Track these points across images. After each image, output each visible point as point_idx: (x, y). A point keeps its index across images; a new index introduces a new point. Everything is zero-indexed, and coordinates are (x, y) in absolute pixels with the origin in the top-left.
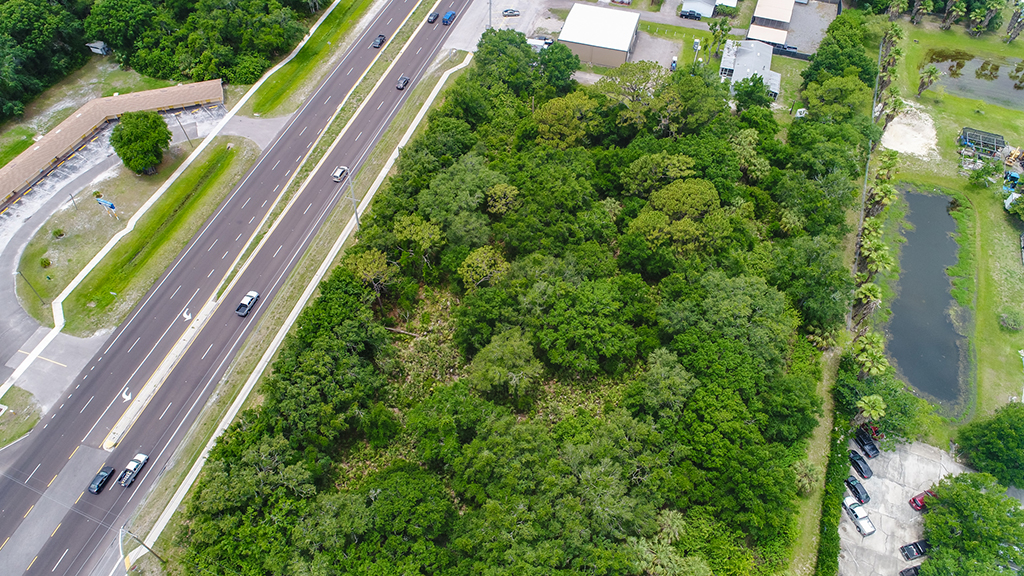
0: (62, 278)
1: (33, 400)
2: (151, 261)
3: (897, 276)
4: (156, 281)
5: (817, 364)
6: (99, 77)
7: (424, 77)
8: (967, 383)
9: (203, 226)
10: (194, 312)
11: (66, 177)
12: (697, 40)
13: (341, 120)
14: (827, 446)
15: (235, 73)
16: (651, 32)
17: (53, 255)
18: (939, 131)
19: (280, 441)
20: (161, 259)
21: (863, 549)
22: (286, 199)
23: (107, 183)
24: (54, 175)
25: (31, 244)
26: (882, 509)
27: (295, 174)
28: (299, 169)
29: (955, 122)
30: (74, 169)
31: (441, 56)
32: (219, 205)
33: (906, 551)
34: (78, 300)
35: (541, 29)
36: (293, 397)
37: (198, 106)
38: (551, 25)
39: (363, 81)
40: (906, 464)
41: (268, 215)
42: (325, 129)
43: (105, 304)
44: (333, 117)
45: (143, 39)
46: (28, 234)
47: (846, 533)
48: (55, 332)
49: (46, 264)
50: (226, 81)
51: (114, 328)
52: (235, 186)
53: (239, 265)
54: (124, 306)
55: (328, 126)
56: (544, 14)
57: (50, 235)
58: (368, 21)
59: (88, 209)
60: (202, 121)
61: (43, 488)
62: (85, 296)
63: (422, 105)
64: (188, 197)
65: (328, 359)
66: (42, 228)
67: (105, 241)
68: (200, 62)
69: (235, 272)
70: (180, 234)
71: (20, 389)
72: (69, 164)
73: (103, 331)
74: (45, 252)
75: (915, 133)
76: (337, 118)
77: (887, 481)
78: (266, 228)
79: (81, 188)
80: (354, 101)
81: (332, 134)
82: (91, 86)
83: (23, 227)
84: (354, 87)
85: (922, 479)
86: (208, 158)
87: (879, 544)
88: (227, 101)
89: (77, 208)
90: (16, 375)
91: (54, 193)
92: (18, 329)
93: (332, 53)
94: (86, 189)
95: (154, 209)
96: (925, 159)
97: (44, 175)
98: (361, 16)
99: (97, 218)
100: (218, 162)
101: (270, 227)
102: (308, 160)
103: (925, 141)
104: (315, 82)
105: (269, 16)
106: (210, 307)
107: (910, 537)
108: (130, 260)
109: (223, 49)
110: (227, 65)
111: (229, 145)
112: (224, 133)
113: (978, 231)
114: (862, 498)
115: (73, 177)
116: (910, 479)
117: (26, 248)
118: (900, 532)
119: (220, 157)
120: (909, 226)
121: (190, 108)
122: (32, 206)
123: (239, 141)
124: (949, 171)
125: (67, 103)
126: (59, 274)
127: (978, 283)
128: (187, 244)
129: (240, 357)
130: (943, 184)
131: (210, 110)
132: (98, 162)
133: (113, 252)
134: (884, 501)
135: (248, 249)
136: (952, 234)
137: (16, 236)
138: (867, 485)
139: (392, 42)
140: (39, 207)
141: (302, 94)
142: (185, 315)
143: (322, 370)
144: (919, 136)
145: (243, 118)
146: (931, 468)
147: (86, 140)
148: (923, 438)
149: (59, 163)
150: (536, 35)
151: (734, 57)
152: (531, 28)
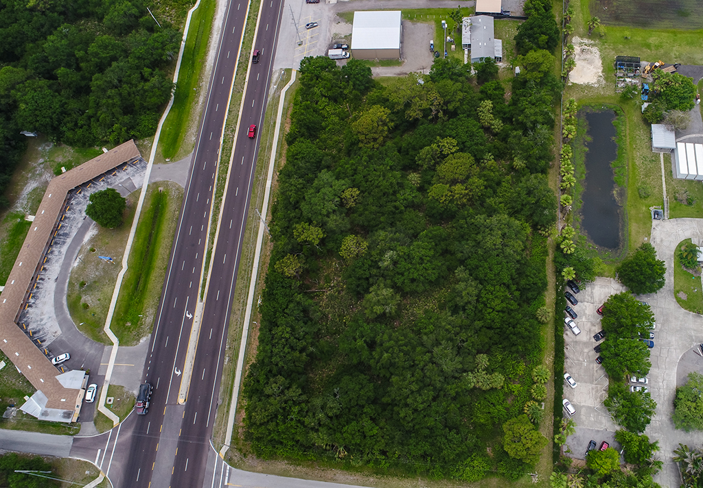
0: (101, 312)
1: (126, 390)
2: (150, 286)
3: (584, 176)
4: (160, 299)
5: (545, 247)
6: (43, 157)
7: (269, 99)
8: (623, 235)
9: (171, 254)
10: (192, 312)
11: (64, 243)
12: (443, 22)
13: (227, 150)
14: (554, 292)
15: (139, 131)
16: (411, 19)
17: (87, 299)
18: (603, 59)
19: (281, 379)
20: (156, 282)
21: (576, 342)
22: (215, 221)
23: (93, 240)
24: (56, 243)
25: (69, 296)
26: (584, 319)
27: (213, 201)
28: (214, 197)
29: (613, 49)
30: (66, 235)
31: (275, 77)
32: (174, 236)
33: (597, 338)
34: (118, 324)
35: (336, 34)
36: (276, 354)
37: (125, 164)
38: (341, 29)
39: (229, 114)
40: (594, 291)
41: (208, 235)
42: (219, 161)
43: (136, 322)
44: (221, 150)
45: (65, 124)
46: (62, 290)
47: (568, 337)
48: (115, 348)
49: (86, 307)
50: (135, 138)
51: (150, 335)
52: (178, 219)
53: (206, 275)
54: (149, 320)
55: (219, 158)
56: (335, 20)
57: (77, 286)
58: (213, 58)
59: (91, 262)
60: (133, 176)
61: (158, 434)
62: (122, 320)
63: (275, 123)
64: (150, 235)
65: (288, 329)
66: (70, 283)
67: (114, 281)
68: (113, 131)
69: (205, 280)
70: (159, 262)
71: (115, 386)
72: (61, 232)
73: (144, 339)
74: (80, 298)
75: (589, 66)
76: (223, 150)
77: (586, 303)
78: (211, 244)
79: (79, 248)
80: (229, 133)
81: (225, 163)
82: (42, 166)
83: (57, 285)
84: (225, 121)
85: (603, 297)
86: (150, 203)
87: (584, 338)
88: (144, 151)
89: (84, 263)
90: (108, 377)
91: (63, 256)
92: (92, 352)
93: (198, 93)
94: (82, 247)
95: (134, 250)
96: (596, 85)
97: (50, 245)
98: (206, 54)
99: (101, 267)
100: (159, 204)
101: (213, 243)
102: (217, 188)
103: (595, 71)
104: (196, 123)
105: (147, 84)
106: (200, 307)
107: (597, 329)
108: (136, 288)
109: (127, 119)
110: (132, 128)
111: (160, 189)
112: (153, 181)
113: (628, 132)
114: (574, 316)
115: (69, 241)
116: (597, 299)
117: (67, 299)
118: (594, 328)
119: (158, 201)
120: (589, 139)
121: (120, 167)
122: (54, 269)
123: (165, 184)
124: (610, 93)
125: (32, 186)
126: (98, 310)
127: (628, 169)
128: (167, 269)
129: (231, 332)
130: (607, 101)
131: (135, 165)
132: (79, 225)
133: (123, 287)
134: (585, 314)
135: (206, 263)
136: (614, 138)
137: (56, 293)
138: (575, 308)
139: (237, 74)
140: (60, 269)
141: (192, 136)
142: (188, 316)
143: (287, 336)
144: (592, 68)
145: (160, 165)
146: (606, 290)
147: (63, 211)
148: (601, 275)
149: (55, 236)
150: (334, 41)
151: (469, 33)
152: (329, 36)
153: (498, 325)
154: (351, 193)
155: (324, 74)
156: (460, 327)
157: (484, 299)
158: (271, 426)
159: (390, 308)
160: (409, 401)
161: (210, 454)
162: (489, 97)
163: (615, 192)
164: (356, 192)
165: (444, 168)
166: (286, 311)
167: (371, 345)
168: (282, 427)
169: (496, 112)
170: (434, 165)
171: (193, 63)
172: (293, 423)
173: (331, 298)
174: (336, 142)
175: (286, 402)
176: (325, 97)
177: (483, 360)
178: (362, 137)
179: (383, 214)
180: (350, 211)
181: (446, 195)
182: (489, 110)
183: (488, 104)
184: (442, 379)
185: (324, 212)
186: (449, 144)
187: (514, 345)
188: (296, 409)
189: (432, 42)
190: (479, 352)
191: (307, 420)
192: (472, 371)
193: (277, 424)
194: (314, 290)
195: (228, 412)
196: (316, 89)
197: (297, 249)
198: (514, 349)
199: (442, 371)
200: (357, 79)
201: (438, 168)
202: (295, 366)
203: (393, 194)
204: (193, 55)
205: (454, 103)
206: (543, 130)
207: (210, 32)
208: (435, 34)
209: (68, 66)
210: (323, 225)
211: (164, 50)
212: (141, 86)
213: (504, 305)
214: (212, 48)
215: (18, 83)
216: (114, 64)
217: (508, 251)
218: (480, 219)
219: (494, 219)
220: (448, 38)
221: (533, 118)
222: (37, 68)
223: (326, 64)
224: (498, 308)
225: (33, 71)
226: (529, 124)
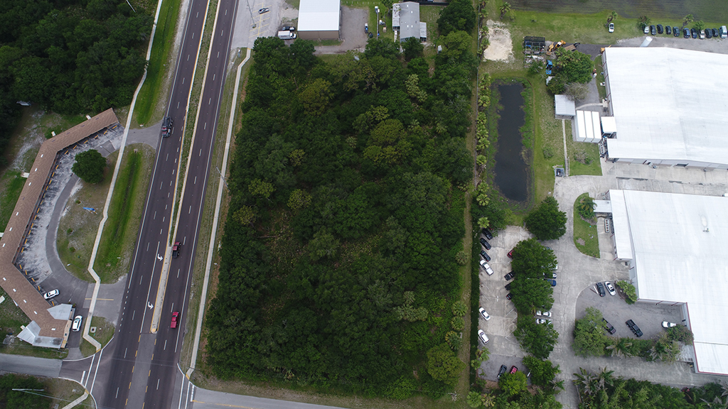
0: (86, 255)
1: (107, 321)
2: (127, 232)
3: (497, 139)
4: (136, 243)
5: (463, 200)
6: (36, 123)
7: (227, 74)
8: (530, 190)
9: (144, 205)
10: (163, 255)
11: (54, 196)
12: (376, 7)
13: (192, 117)
14: (471, 239)
15: (117, 101)
16: (349, 5)
17: (73, 243)
18: (513, 39)
19: (238, 312)
20: (132, 229)
21: (490, 281)
22: (181, 178)
23: (78, 194)
24: (47, 196)
25: (58, 241)
26: (496, 262)
27: (180, 161)
28: (180, 157)
29: (521, 31)
30: (56, 189)
31: (233, 55)
32: (147, 191)
33: (507, 277)
34: (100, 265)
35: (285, 18)
36: (234, 291)
37: (105, 129)
38: (289, 14)
39: (193, 86)
40: (505, 238)
41: (176, 190)
42: (185, 126)
43: (115, 263)
44: (186, 117)
45: (54, 95)
46: (53, 235)
47: (482, 277)
48: (98, 285)
49: (73, 250)
50: (114, 107)
51: (127, 274)
52: (151, 176)
53: (174, 223)
54: (126, 261)
55: (185, 124)
56: (283, 6)
57: (65, 233)
58: (180, 38)
59: (77, 212)
60: (113, 139)
61: (134, 358)
62: (103, 261)
63: (232, 94)
64: (127, 189)
65: (244, 270)
66: (59, 229)
67: (96, 228)
68: (95, 101)
69: (173, 228)
70: (134, 213)
71: (97, 317)
72: (52, 187)
73: (122, 277)
74: (68, 243)
75: (500, 45)
76: (188, 117)
77: (498, 248)
78: (178, 198)
79: (67, 200)
80: (194, 102)
81: (190, 128)
82: (35, 131)
83: (48, 232)
84: (190, 92)
85: (512, 243)
86: (127, 162)
87: (496, 277)
88: (122, 118)
89: (71, 213)
90: (92, 310)
91: (54, 208)
92: (78, 288)
93: (167, 69)
94: (69, 199)
95: (113, 201)
96: (507, 62)
97: (42, 198)
98: (174, 35)
99: (85, 216)
100: (134, 163)
101: (180, 196)
102: (183, 150)
103: (506, 49)
104: (166, 94)
105: (124, 60)
106: (169, 250)
107: (508, 270)
108: (115, 234)
109: (107, 90)
110: (111, 98)
111: (135, 150)
112: (129, 143)
113: (534, 101)
114: (488, 259)
115: (58, 194)
116: (507, 244)
117: (57, 244)
118: (504, 269)
119: (133, 159)
120: (501, 107)
121: (102, 132)
122: (46, 218)
123: (139, 146)
124: (519, 68)
125: (27, 147)
126: (83, 253)
127: (535, 133)
128: (141, 218)
129: (196, 272)
130: (517, 75)
131: (113, 130)
132: (67, 181)
133: (104, 233)
134: (497, 257)
136: (522, 107)
137: (47, 238)
138: (489, 253)
139: (200, 52)
140: (50, 218)
141: (162, 106)
142: (159, 258)
143: (243, 275)
144: (503, 46)
145: (135, 130)
146: (516, 237)
147: (53, 169)
148: (511, 224)
149: (46, 190)
150: (283, 24)
151: (399, 17)
152: (279, 19)
153: (423, 266)
154: (297, 154)
155: (274, 52)
156: (390, 267)
157: (412, 244)
158: (229, 352)
159: (331, 252)
160: (347, 330)
161: (178, 375)
162: (415, 71)
163: (523, 153)
164: (302, 152)
165: (376, 132)
166: (242, 253)
167: (315, 283)
168: (238, 353)
169: (421, 84)
170: (369, 130)
171: (163, 43)
172: (248, 349)
173: (281, 243)
174: (284, 110)
175: (242, 332)
176: (276, 71)
177: (410, 296)
178: (306, 106)
179: (325, 172)
180: (297, 169)
181: (379, 155)
182: (415, 83)
183: (415, 77)
184: (375, 312)
185: (274, 170)
186: (381, 112)
187: (436, 283)
188: (250, 338)
189: (366, 25)
190: (406, 289)
191: (260, 348)
192: (401, 306)
193: (235, 350)
194: (266, 236)
195: (193, 339)
196: (267, 65)
197: (251, 202)
198: (436, 287)
199: (375, 305)
200: (302, 56)
201: (372, 132)
202: (250, 301)
203: (333, 155)
204: (163, 36)
205: (385, 76)
206: (462, 100)
207: (178, 17)
208: (369, 19)
209: (57, 45)
210: (273, 181)
211: (138, 32)
212: (118, 62)
213: (428, 249)
214: (179, 30)
215: (15, 60)
216: (96, 44)
217: (432, 203)
218: (407, 175)
219: (420, 176)
220: (381, 21)
221: (453, 89)
222: (30, 47)
223: (276, 43)
224: (423, 252)
225: (27, 50)
226: (450, 95)
